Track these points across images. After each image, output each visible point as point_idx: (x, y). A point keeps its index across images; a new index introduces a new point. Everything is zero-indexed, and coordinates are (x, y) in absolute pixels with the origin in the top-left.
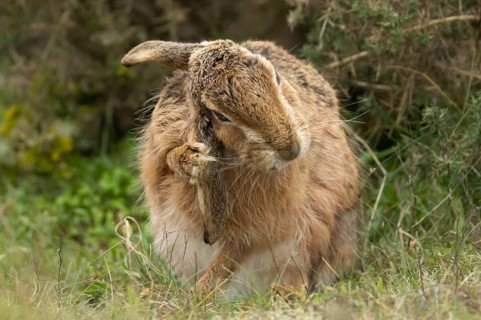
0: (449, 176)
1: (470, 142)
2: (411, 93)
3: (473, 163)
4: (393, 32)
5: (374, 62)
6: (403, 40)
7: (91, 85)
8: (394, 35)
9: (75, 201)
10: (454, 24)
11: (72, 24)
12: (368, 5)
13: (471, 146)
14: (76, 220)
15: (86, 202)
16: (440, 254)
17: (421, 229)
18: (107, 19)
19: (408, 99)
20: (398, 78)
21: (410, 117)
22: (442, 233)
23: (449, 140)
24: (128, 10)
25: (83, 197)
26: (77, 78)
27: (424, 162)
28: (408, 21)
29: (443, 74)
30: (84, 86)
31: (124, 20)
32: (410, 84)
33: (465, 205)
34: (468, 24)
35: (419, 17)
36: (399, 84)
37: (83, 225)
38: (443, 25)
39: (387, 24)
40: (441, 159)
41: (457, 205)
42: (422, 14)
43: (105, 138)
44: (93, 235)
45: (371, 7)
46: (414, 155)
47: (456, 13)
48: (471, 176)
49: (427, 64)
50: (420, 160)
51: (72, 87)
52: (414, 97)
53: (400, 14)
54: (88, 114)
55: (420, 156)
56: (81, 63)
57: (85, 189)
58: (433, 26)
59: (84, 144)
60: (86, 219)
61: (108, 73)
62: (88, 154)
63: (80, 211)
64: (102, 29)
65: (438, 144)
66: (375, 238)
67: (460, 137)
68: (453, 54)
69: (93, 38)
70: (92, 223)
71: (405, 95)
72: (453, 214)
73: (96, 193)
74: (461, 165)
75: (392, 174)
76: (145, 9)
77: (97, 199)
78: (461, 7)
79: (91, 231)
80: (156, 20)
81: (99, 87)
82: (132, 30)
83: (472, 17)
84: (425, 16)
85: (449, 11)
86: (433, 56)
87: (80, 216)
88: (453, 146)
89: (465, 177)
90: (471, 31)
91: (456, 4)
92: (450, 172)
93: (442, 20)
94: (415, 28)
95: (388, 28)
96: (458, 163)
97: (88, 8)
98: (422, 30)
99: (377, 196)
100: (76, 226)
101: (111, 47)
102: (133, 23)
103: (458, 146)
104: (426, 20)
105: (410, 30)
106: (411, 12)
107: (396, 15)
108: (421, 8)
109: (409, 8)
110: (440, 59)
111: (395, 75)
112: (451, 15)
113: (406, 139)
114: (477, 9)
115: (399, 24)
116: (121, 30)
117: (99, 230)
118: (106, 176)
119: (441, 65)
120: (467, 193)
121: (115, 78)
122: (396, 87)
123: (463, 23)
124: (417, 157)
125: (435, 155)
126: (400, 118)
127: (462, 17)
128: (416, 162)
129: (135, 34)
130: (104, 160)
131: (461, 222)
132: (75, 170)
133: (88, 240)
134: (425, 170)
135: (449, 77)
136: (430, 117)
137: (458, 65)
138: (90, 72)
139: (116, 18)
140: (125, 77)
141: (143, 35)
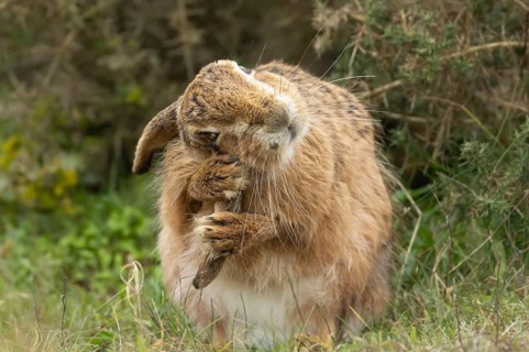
0: (489, 217)
1: (513, 179)
2: (449, 125)
3: (516, 203)
4: (429, 59)
5: (409, 92)
6: (440, 68)
7: (98, 114)
8: (429, 63)
9: (80, 243)
10: (496, 50)
11: (77, 46)
12: (402, 30)
13: (514, 185)
14: (82, 263)
15: (93, 243)
16: (479, 302)
17: (460, 275)
18: (115, 41)
19: (445, 133)
20: (435, 109)
21: (447, 152)
22: (482, 279)
23: (490, 178)
24: (138, 32)
25: (90, 238)
26: (83, 106)
27: (463, 201)
28: (446, 47)
29: (484, 105)
30: (90, 115)
31: (134, 43)
32: (447, 117)
33: (507, 249)
34: (511, 51)
35: (457, 43)
36: (435, 116)
37: (89, 269)
38: (483, 51)
39: (422, 51)
40: (481, 199)
41: (498, 248)
42: (461, 40)
43: (114, 172)
44: (100, 280)
45: (406, 31)
46: (452, 194)
47: (499, 39)
48: (514, 217)
49: (466, 93)
50: (458, 199)
51: (77, 115)
52: (451, 131)
53: (437, 40)
54: (94, 146)
55: (458, 195)
56: (86, 89)
57: (92, 230)
58: (472, 54)
59: (91, 179)
60: (93, 262)
61: (116, 101)
62: (95, 190)
63: (86, 253)
64: (110, 52)
65: (478, 182)
66: (408, 284)
67: (502, 175)
68: (495, 83)
69: (101, 62)
70: (99, 267)
71: (442, 128)
72: (493, 258)
73: (104, 233)
74: (504, 205)
75: (428, 214)
76: (157, 31)
77: (105, 240)
78: (503, 32)
79: (98, 275)
80: (168, 43)
81: (107, 116)
82: (143, 54)
83: (516, 43)
84: (465, 42)
85: (491, 37)
86: (473, 86)
87: (86, 258)
88: (494, 184)
89: (507, 218)
90: (514, 58)
91: (498, 29)
92: (491, 213)
93: (483, 47)
94: (454, 55)
95: (423, 56)
96: (500, 202)
97: (94, 28)
98: (461, 58)
99: (410, 238)
100: (82, 270)
101: (119, 72)
102: (144, 46)
103: (499, 184)
104: (466, 46)
105: (448, 57)
106: (448, 38)
107: (433, 41)
108: (460, 33)
109: (446, 33)
110: (480, 89)
111: (431, 106)
112: (493, 41)
113: (443, 176)
114: (521, 35)
115: (437, 51)
116: (130, 54)
117: (106, 274)
118: (114, 215)
119: (482, 95)
120: (509, 235)
121: (124, 106)
122: (432, 119)
123: (506, 49)
124: (455, 196)
125: (474, 193)
126: (436, 153)
127: (505, 44)
128: (454, 202)
129: (146, 58)
130: (113, 198)
131: (502, 268)
132: (80, 209)
133: (94, 285)
134: (463, 210)
135: (490, 108)
136: (469, 153)
137: (501, 95)
138: (97, 99)
139: (125, 41)
140: (135, 104)
141: (154, 61)
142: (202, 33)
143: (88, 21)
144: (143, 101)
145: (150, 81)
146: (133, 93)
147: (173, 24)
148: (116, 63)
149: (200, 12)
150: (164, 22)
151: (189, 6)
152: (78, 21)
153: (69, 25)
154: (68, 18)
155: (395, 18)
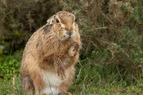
0: (98, 69)
1: (104, 60)
2: (90, 46)
3: (104, 66)
4: (86, 31)
6: (88, 33)
7: (8, 37)
8: (85, 31)
9: (2, 67)
10: (101, 29)
11: (4, 21)
13: (104, 61)
14: (2, 72)
15: (5, 68)
16: (94, 89)
17: (90, 81)
18: (13, 21)
19: (89, 48)
21: (89, 52)
22: (95, 83)
23: (98, 60)
24: (19, 18)
25: (4, 66)
26: (5, 35)
27: (92, 64)
28: (90, 28)
29: (98, 42)
31: (18, 21)
32: (89, 44)
33: (102, 77)
35: (92, 27)
36: (87, 43)
37: (4, 73)
39: (84, 29)
40: (96, 65)
41: (100, 76)
42: (93, 26)
43: (11, 51)
44: (6, 76)
45: (80, 24)
46: (89, 63)
47: (102, 26)
48: (104, 69)
49: (94, 39)
50: (91, 64)
51: (3, 37)
52: (90, 47)
53: (88, 26)
54: (7, 44)
55: (91, 63)
56: (6, 31)
57: (5, 64)
58: (96, 30)
59: (6, 52)
60: (5, 72)
61: (13, 34)
62: (7, 54)
63: (3, 70)
64: (12, 23)
65: (96, 60)
66: (78, 83)
67: (101, 59)
68: (101, 36)
69: (10, 25)
70: (6, 73)
71: (88, 47)
72: (98, 78)
73: (8, 65)
75: (84, 66)
76: (23, 19)
77: (8, 67)
78: (104, 25)
79: (6, 75)
80: (26, 22)
81: (10, 38)
82: (20, 24)
83: (106, 28)
84: (94, 27)
85: (101, 26)
86: (96, 37)
87: (3, 71)
88: (99, 61)
89: (102, 69)
90: (106, 31)
91: (102, 24)
92: (98, 68)
93: (98, 28)
94: (92, 30)
95: (84, 30)
96: (100, 66)
97: (9, 17)
98: (93, 31)
99: (79, 72)
100: (2, 74)
101: (14, 28)
102: (20, 22)
104: (94, 28)
105: (90, 30)
106: (91, 26)
107: (87, 26)
108: (93, 25)
109: (90, 25)
110: (98, 38)
111: (86, 41)
112: (101, 27)
113: (88, 58)
114: (108, 26)
115: (88, 29)
116: (17, 24)
117: (8, 75)
118: (11, 61)
119: (98, 39)
120: (102, 73)
121: (15, 35)
124: (90, 63)
125: (94, 63)
126: (86, 52)
127: (104, 28)
128: (90, 64)
129: (20, 25)
130: (10, 57)
131: (100, 81)
132: (3, 59)
134: (92, 66)
135: (99, 42)
136: (94, 53)
137: (102, 40)
138: (8, 34)
139: (16, 20)
140: (17, 35)
141: (22, 25)
142: (34, 20)
143: (7, 15)
144: (19, 35)
145: (21, 30)
146: (17, 33)
147: (27, 17)
148: (13, 26)
149: (34, 15)
150: (25, 16)
151: (31, 13)
152: (5, 15)
153: (3, 16)
154: (3, 14)
155: (78, 20)
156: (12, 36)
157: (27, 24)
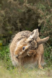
7: (5, 35)
11: (3, 25)
18: (8, 25)
24: (12, 23)
26: (3, 34)
31: (11, 25)
56: (4, 31)
61: (8, 33)
69: (6, 28)
76: (14, 23)
80: (16, 25)
82: (12, 26)
87: (3, 55)
97: (5, 23)
121: (9, 34)
130: (7, 46)
138: (5, 33)
139: (10, 24)
140: (11, 34)
141: (14, 27)
142: (21, 24)
143: (5, 21)
144: (12, 33)
145: (13, 30)
146: (11, 32)
147: (17, 22)
148: (8, 28)
150: (15, 22)
151: (19, 20)
152: (3, 21)
153: (2, 22)
154: (2, 21)
156: (7, 34)
157: (17, 27)
